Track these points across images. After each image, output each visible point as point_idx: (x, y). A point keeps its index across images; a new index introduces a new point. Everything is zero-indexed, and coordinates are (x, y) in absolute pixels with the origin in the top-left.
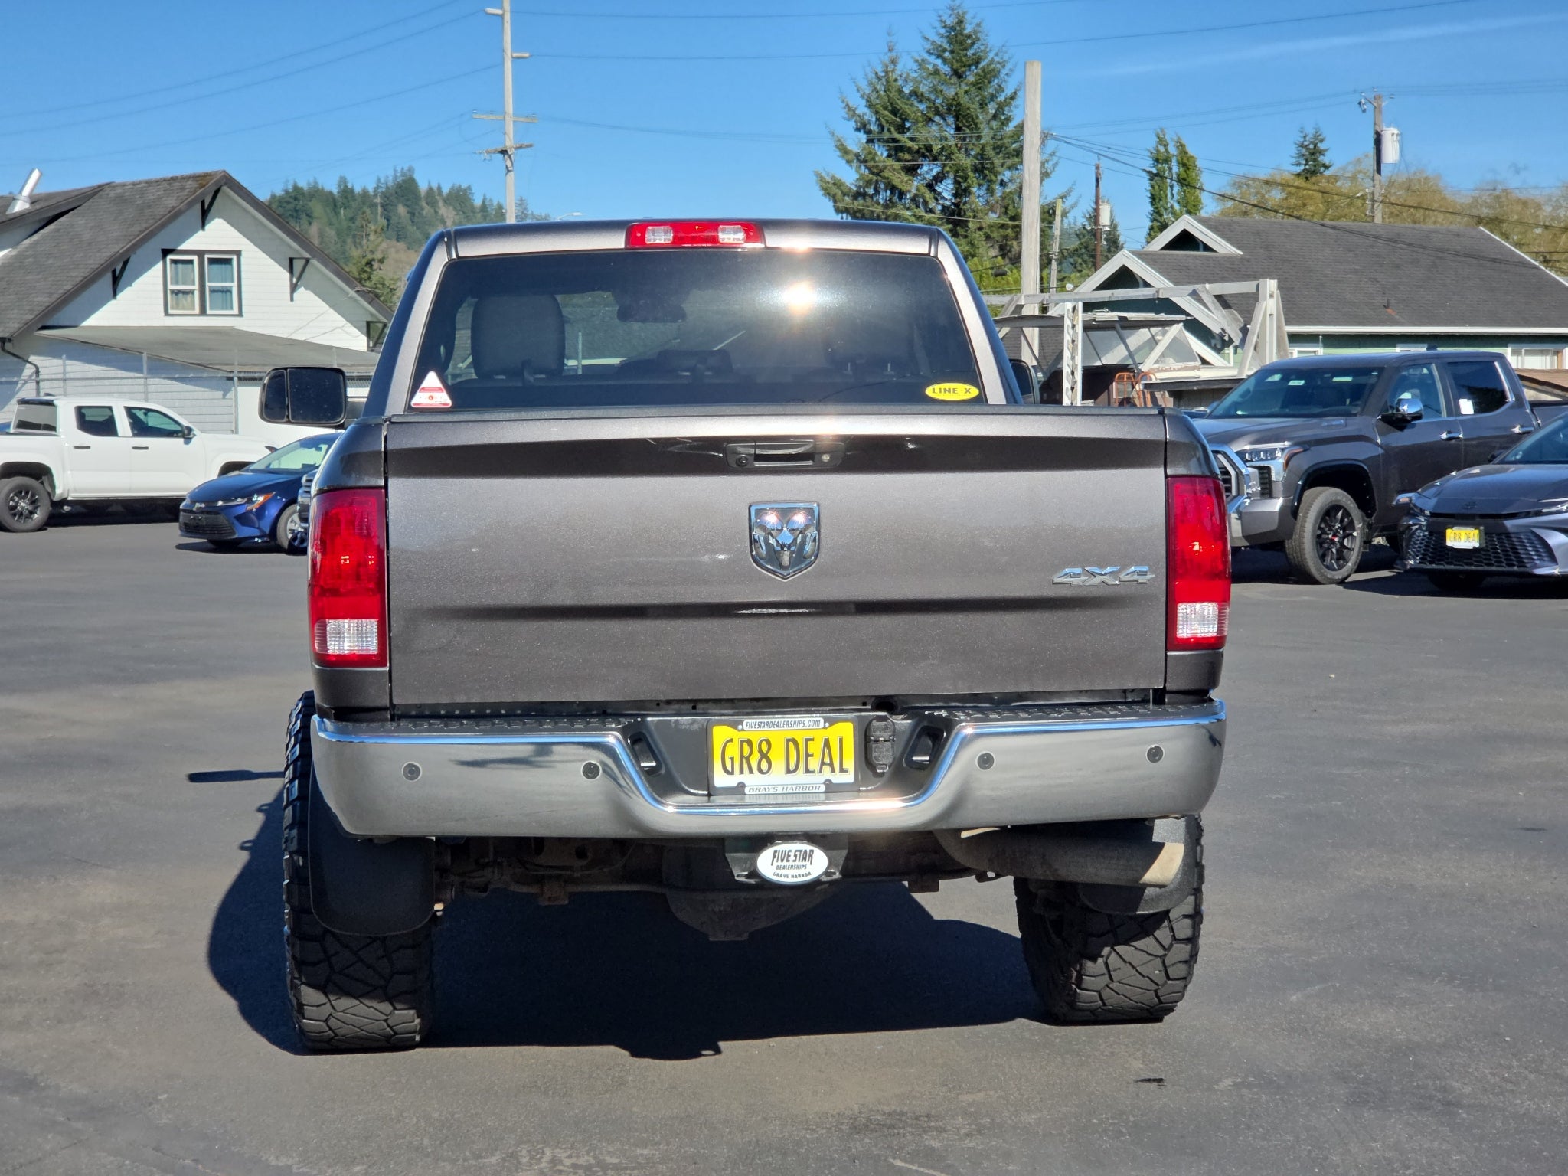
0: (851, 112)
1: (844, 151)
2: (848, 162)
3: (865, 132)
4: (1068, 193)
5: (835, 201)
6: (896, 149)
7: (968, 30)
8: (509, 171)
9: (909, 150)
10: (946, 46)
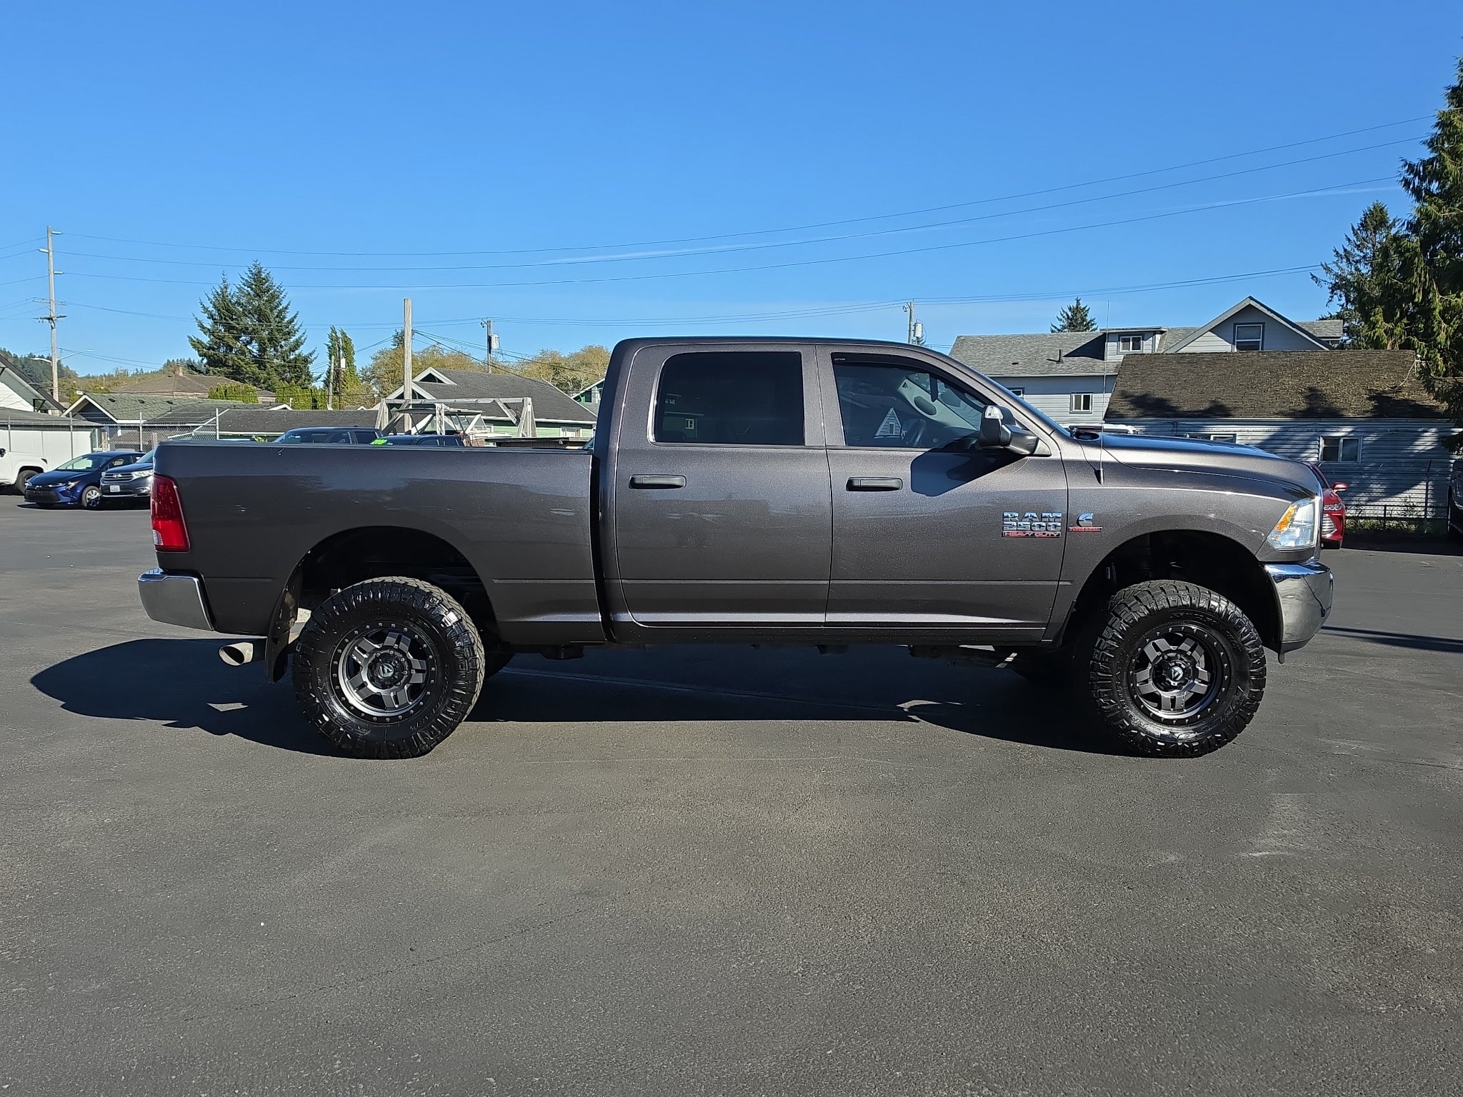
0: (206, 310)
1: (202, 327)
2: (204, 332)
3: (213, 319)
4: (314, 352)
5: (198, 351)
6: (229, 328)
7: (263, 276)
8: (53, 328)
9: (237, 329)
10: (253, 282)
